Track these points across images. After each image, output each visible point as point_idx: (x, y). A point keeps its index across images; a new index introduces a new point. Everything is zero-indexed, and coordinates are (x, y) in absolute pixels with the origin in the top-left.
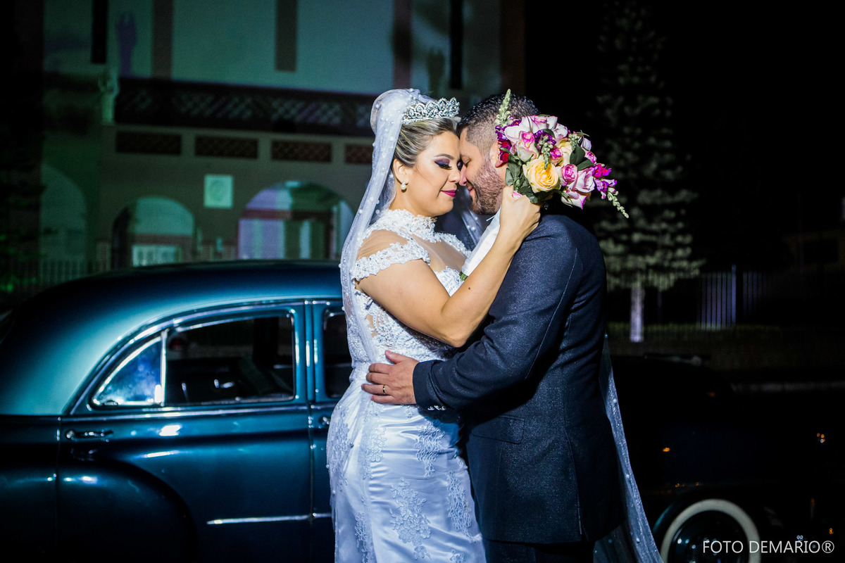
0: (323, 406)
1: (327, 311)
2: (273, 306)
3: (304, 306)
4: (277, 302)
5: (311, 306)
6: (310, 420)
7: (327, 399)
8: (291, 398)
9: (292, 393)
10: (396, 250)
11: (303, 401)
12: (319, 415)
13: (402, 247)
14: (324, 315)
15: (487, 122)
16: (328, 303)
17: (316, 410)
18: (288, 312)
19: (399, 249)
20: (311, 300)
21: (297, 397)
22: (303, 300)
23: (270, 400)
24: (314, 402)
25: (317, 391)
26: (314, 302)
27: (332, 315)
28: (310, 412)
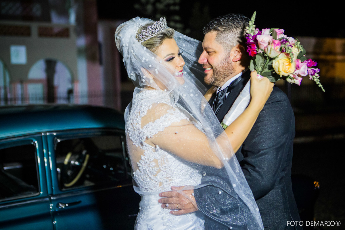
0: (58, 197)
1: (56, 138)
2: (23, 138)
3: (41, 137)
4: (24, 135)
5: (46, 137)
6: (51, 206)
7: (60, 192)
8: (38, 194)
9: (38, 190)
10: (172, 114)
11: (46, 195)
12: (56, 203)
13: (175, 112)
14: (54, 141)
15: (232, 33)
16: (55, 134)
17: (53, 200)
18: (32, 141)
19: (173, 113)
20: (45, 133)
21: (41, 193)
22: (40, 133)
23: (25, 196)
24: (52, 195)
25: (53, 188)
26: (48, 134)
27: (59, 141)
28: (51, 201)
